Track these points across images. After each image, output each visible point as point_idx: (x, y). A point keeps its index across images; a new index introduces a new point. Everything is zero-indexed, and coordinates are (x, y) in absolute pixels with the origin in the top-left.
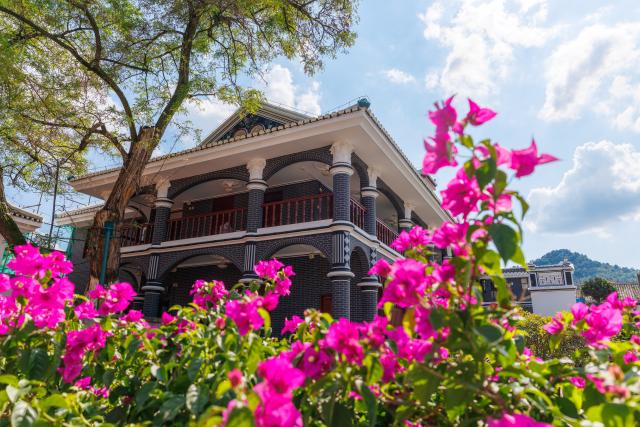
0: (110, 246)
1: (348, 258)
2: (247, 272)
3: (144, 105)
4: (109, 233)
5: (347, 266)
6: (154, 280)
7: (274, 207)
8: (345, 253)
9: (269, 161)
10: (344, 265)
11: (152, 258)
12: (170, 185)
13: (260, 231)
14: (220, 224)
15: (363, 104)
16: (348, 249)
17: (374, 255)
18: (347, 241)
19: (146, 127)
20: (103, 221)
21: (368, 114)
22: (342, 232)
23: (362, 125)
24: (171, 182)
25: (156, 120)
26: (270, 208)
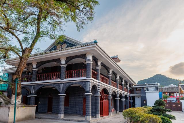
0: (17, 85)
1: (91, 89)
2: (61, 92)
3: (26, 39)
4: (17, 82)
5: (90, 92)
6: (33, 93)
7: (69, 72)
8: (90, 88)
9: (67, 58)
10: (89, 91)
11: (32, 86)
12: (37, 64)
13: (65, 80)
14: (53, 76)
15: (95, 42)
16: (91, 86)
17: (99, 86)
18: (90, 84)
19: (27, 48)
20: (15, 78)
21: (97, 45)
22: (89, 81)
23: (95, 48)
24: (37, 62)
25: (30, 45)
26: (68, 72)
